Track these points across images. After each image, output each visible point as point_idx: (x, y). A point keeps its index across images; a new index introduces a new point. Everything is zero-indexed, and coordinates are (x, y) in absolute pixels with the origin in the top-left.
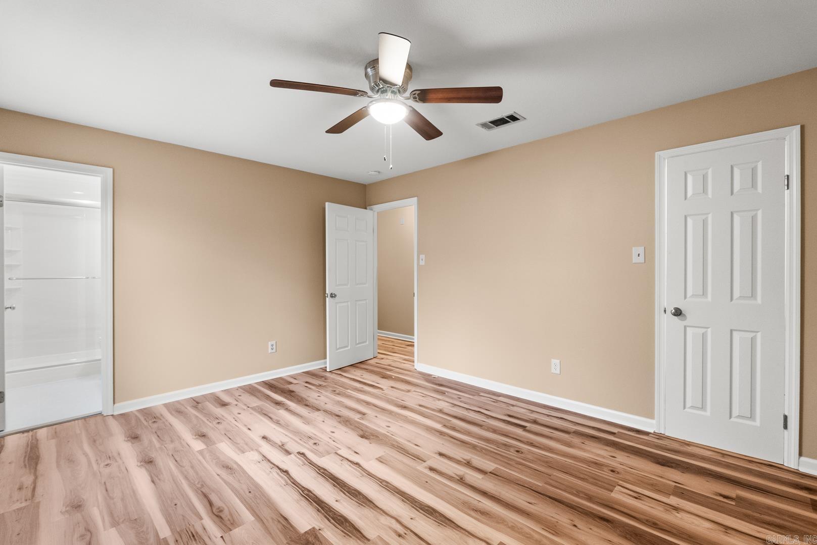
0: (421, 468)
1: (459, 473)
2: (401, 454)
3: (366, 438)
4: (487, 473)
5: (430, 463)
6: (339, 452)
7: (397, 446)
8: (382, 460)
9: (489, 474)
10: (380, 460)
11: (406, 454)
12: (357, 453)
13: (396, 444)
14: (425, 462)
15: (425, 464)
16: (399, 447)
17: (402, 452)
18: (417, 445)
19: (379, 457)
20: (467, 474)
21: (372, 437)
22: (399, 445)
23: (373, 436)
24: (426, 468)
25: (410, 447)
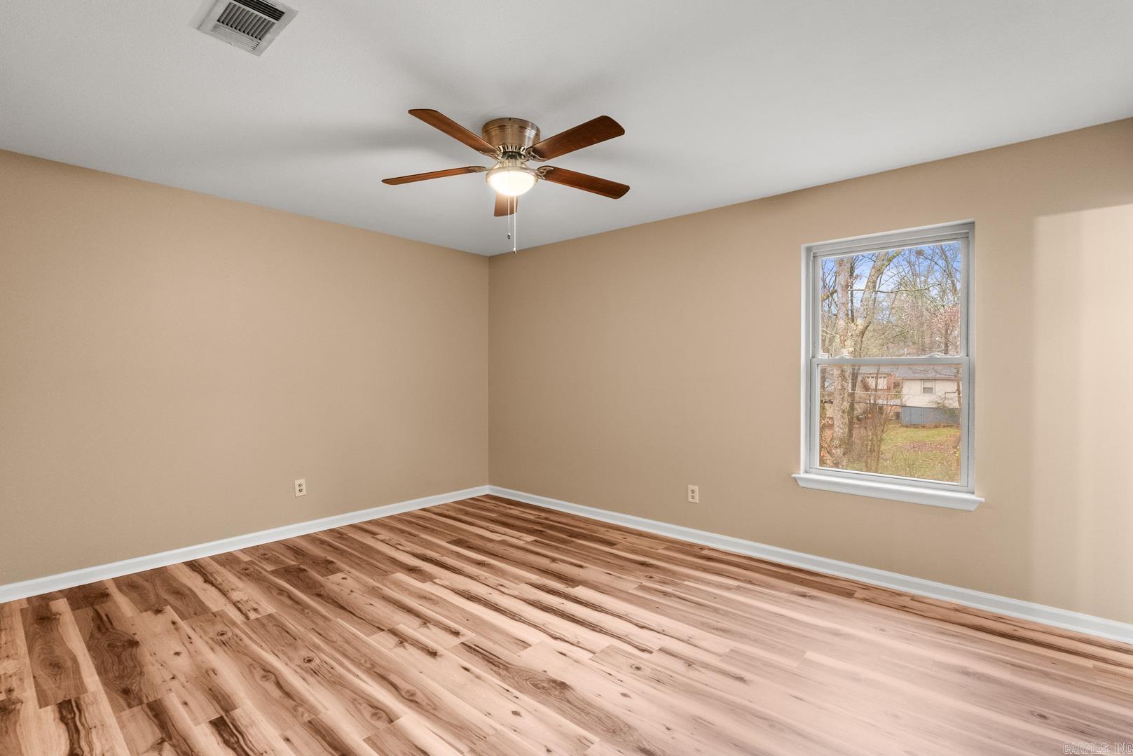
0: (469, 636)
1: (424, 630)
2: (494, 653)
3: (554, 681)
4: (389, 630)
5: (456, 641)
6: (591, 655)
7: (499, 667)
8: (522, 644)
9: (386, 629)
10: (525, 644)
11: (487, 654)
12: (562, 654)
13: (500, 671)
14: (462, 643)
15: (463, 639)
16: (496, 666)
17: (493, 657)
18: (466, 669)
19: (526, 648)
20: (414, 629)
21: (545, 685)
22: (496, 669)
23: (544, 688)
24: (463, 635)
25: (479, 668)
